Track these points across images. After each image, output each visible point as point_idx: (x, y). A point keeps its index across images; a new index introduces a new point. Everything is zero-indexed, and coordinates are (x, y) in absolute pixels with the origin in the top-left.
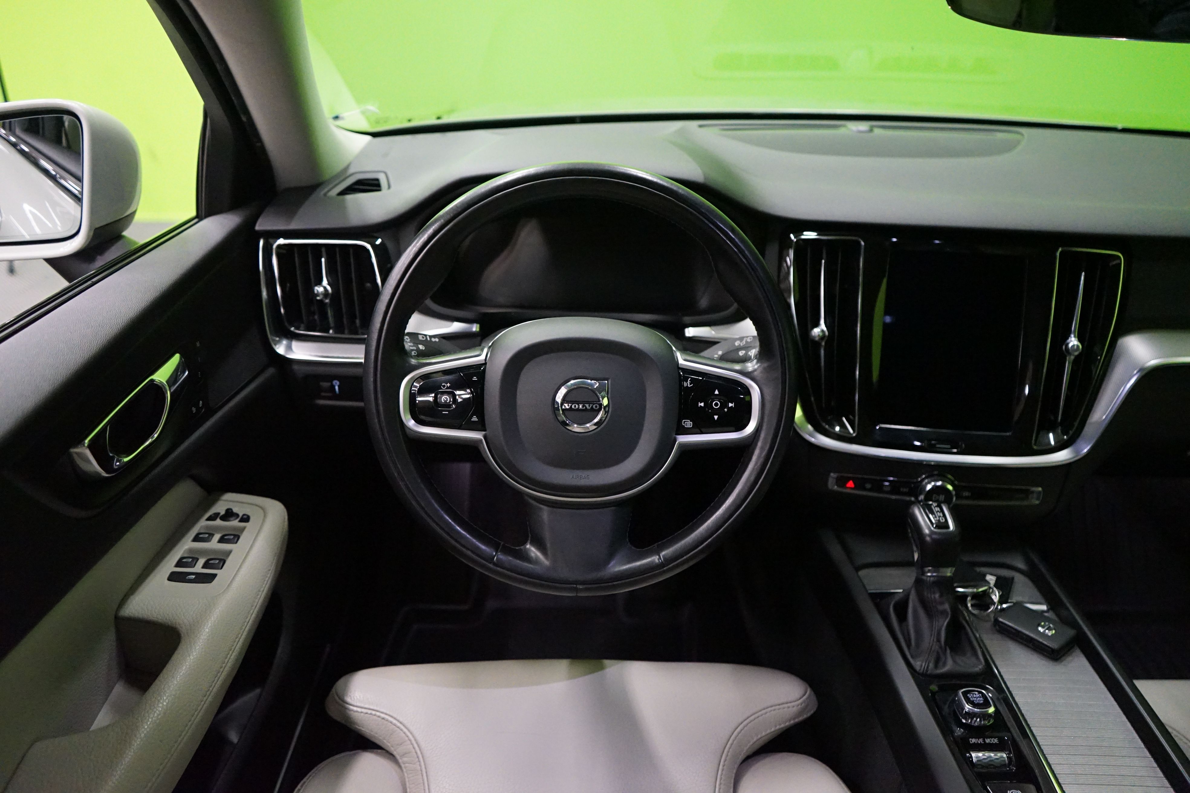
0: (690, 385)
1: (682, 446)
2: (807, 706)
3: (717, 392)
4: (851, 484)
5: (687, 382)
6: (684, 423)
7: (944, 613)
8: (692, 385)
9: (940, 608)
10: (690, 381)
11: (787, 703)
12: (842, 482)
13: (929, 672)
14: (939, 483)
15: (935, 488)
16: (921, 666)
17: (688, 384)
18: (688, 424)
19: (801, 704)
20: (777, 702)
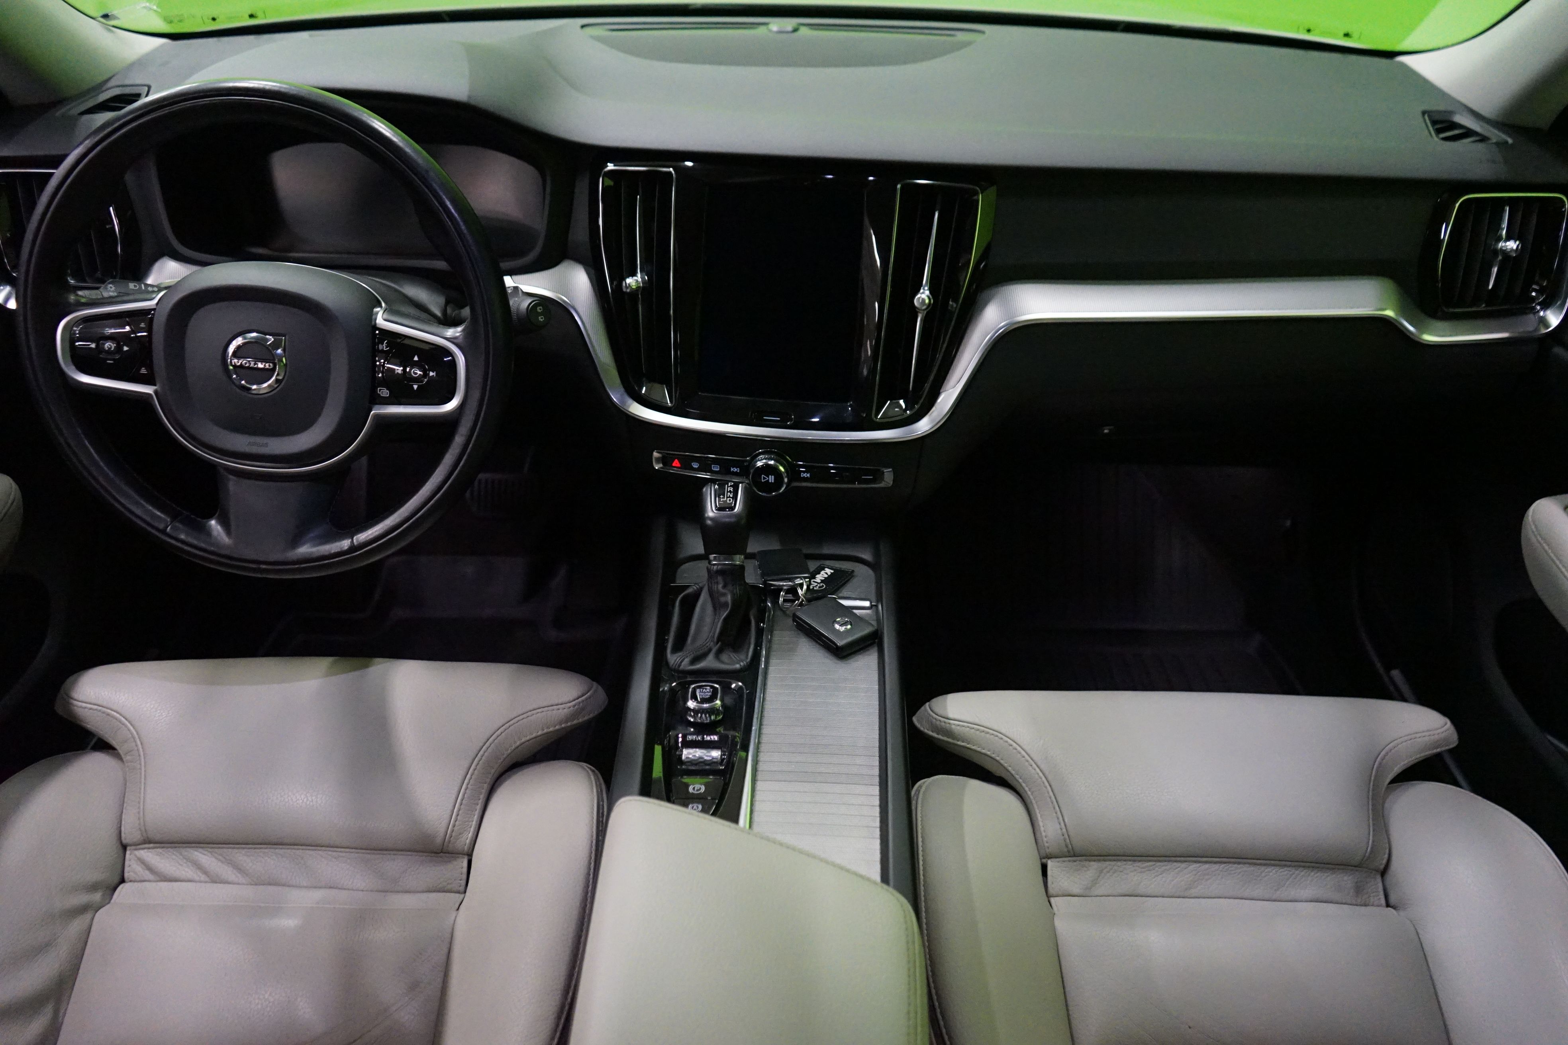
0: (386, 348)
1: (377, 416)
2: (583, 709)
3: (416, 358)
4: (676, 463)
5: (383, 344)
6: (380, 391)
7: (725, 605)
8: (388, 348)
9: (723, 599)
10: (386, 343)
11: (557, 705)
12: (665, 460)
13: (682, 667)
14: (772, 462)
15: (767, 466)
16: (676, 661)
17: (383, 347)
18: (384, 392)
19: (574, 706)
20: (545, 704)
